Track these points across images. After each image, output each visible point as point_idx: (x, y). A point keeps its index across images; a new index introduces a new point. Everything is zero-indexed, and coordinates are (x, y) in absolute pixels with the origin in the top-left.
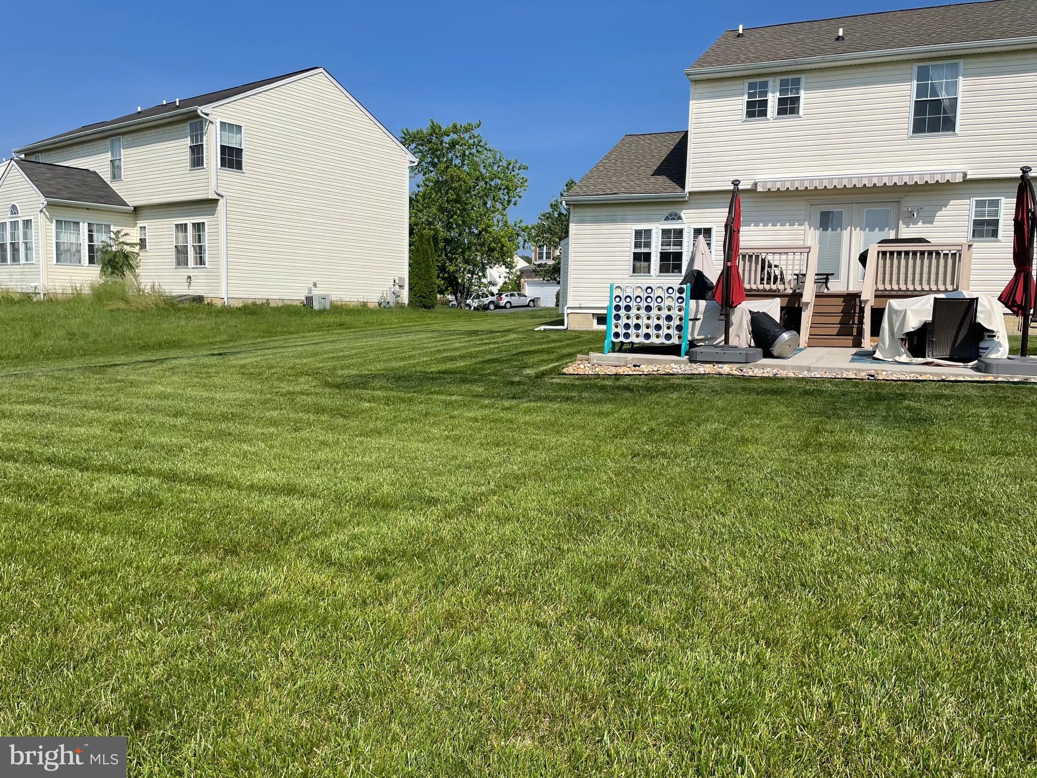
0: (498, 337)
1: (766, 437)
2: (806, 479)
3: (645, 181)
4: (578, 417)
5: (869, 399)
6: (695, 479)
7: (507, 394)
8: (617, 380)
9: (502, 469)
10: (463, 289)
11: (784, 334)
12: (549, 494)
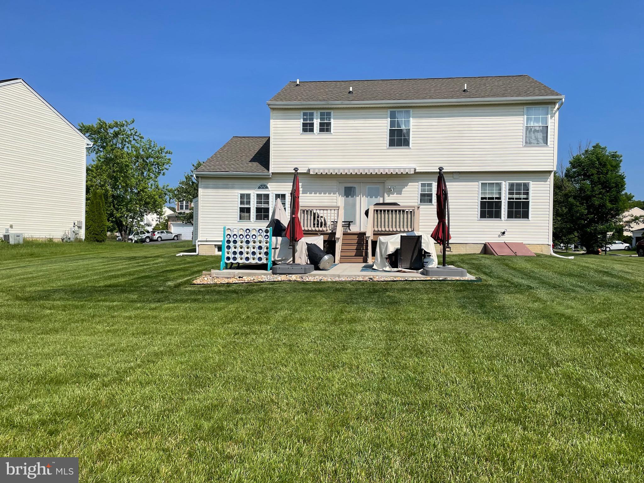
0: (150, 261)
1: (313, 318)
2: (333, 340)
3: (246, 165)
4: (202, 311)
5: (369, 292)
6: (271, 345)
7: (153, 299)
8: (228, 286)
9: (147, 350)
10: (127, 229)
11: (325, 256)
12: (178, 363)
